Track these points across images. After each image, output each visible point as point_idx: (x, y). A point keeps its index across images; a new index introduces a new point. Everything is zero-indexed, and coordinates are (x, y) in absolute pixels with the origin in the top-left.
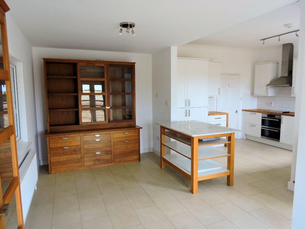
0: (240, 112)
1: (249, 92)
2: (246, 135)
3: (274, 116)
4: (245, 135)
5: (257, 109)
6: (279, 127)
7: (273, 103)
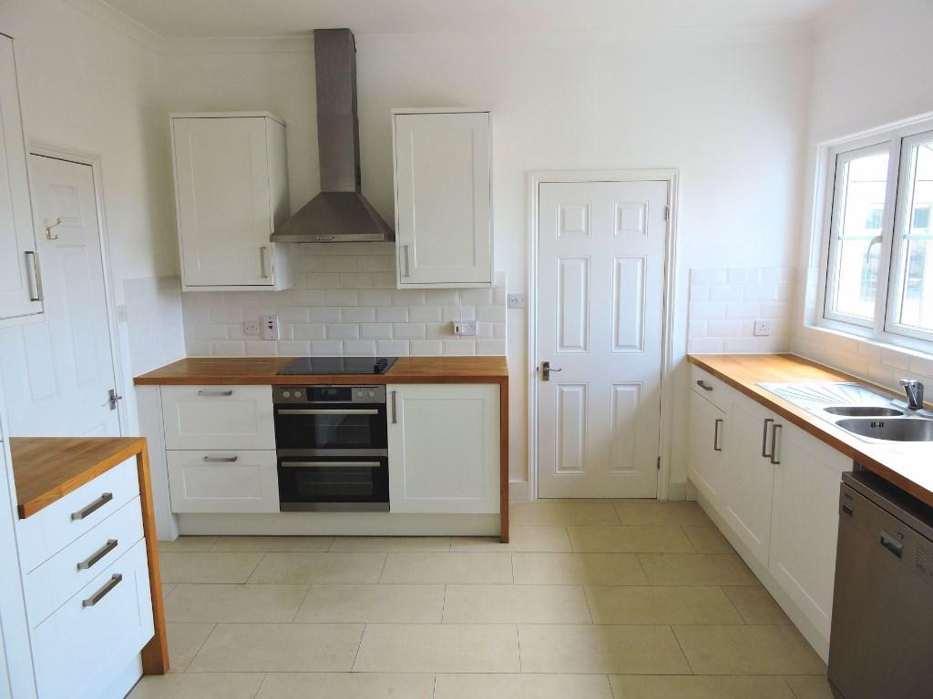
0: (128, 392)
1: (143, 271)
2: (176, 516)
3: (349, 390)
4: (171, 518)
5: (189, 361)
6: (380, 439)
7: (278, 324)
